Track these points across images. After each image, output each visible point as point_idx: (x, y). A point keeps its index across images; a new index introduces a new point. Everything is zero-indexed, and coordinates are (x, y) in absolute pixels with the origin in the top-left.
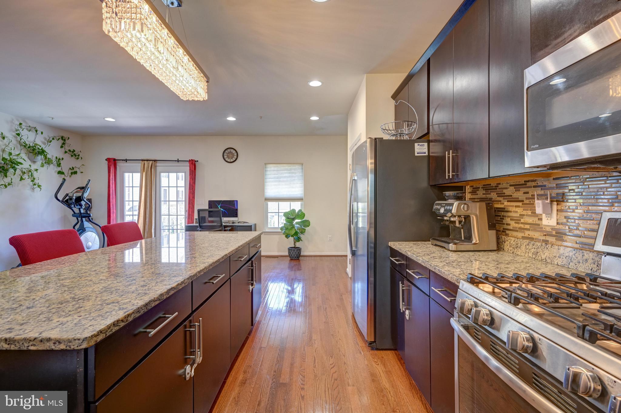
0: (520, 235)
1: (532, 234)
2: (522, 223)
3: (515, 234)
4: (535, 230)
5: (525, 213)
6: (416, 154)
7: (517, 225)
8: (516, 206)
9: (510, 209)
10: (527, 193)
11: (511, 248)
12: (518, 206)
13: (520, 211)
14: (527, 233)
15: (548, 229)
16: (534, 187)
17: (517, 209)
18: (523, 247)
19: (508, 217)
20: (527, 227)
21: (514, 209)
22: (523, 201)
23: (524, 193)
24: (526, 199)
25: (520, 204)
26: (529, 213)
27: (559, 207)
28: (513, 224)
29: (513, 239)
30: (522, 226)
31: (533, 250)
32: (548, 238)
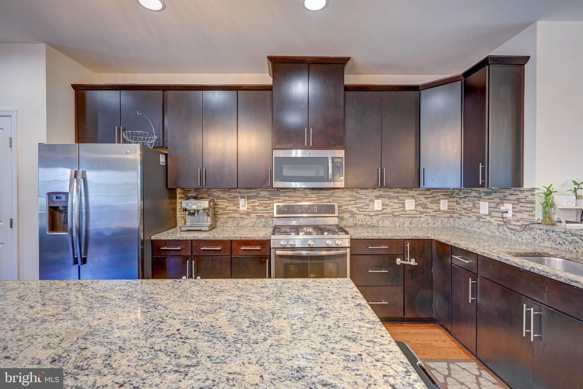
0: (226, 216)
1: (233, 215)
2: (227, 210)
3: (222, 216)
4: (235, 213)
5: (229, 205)
6: (161, 164)
7: (224, 212)
8: (223, 202)
9: (219, 203)
10: (231, 195)
11: (222, 224)
12: (225, 202)
13: (226, 204)
14: (230, 215)
15: (242, 212)
16: (235, 192)
17: (223, 203)
18: (230, 222)
19: (217, 207)
20: (231, 212)
21: (222, 203)
22: (228, 199)
23: (228, 195)
24: (230, 198)
25: (226, 200)
26: (232, 205)
27: (248, 202)
28: (221, 211)
29: (223, 219)
30: (227, 212)
31: (236, 223)
32: (242, 216)
